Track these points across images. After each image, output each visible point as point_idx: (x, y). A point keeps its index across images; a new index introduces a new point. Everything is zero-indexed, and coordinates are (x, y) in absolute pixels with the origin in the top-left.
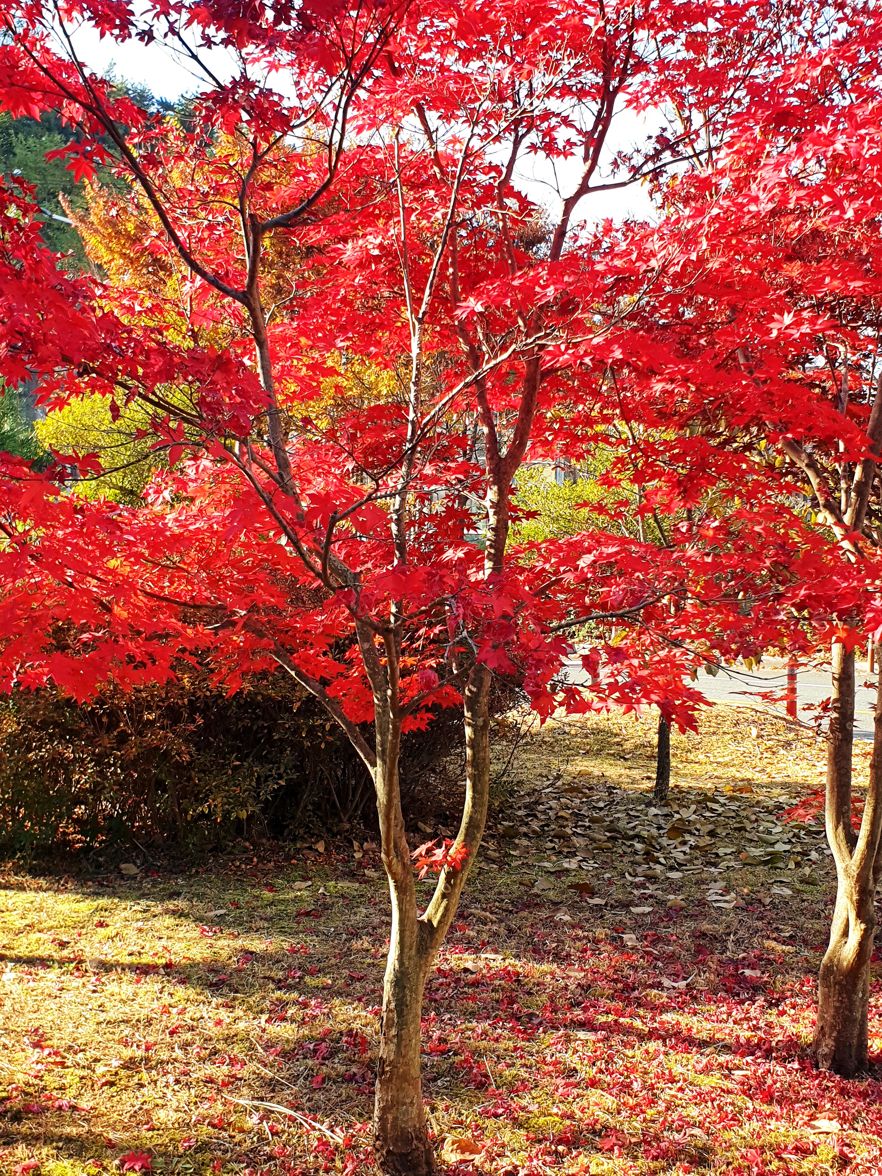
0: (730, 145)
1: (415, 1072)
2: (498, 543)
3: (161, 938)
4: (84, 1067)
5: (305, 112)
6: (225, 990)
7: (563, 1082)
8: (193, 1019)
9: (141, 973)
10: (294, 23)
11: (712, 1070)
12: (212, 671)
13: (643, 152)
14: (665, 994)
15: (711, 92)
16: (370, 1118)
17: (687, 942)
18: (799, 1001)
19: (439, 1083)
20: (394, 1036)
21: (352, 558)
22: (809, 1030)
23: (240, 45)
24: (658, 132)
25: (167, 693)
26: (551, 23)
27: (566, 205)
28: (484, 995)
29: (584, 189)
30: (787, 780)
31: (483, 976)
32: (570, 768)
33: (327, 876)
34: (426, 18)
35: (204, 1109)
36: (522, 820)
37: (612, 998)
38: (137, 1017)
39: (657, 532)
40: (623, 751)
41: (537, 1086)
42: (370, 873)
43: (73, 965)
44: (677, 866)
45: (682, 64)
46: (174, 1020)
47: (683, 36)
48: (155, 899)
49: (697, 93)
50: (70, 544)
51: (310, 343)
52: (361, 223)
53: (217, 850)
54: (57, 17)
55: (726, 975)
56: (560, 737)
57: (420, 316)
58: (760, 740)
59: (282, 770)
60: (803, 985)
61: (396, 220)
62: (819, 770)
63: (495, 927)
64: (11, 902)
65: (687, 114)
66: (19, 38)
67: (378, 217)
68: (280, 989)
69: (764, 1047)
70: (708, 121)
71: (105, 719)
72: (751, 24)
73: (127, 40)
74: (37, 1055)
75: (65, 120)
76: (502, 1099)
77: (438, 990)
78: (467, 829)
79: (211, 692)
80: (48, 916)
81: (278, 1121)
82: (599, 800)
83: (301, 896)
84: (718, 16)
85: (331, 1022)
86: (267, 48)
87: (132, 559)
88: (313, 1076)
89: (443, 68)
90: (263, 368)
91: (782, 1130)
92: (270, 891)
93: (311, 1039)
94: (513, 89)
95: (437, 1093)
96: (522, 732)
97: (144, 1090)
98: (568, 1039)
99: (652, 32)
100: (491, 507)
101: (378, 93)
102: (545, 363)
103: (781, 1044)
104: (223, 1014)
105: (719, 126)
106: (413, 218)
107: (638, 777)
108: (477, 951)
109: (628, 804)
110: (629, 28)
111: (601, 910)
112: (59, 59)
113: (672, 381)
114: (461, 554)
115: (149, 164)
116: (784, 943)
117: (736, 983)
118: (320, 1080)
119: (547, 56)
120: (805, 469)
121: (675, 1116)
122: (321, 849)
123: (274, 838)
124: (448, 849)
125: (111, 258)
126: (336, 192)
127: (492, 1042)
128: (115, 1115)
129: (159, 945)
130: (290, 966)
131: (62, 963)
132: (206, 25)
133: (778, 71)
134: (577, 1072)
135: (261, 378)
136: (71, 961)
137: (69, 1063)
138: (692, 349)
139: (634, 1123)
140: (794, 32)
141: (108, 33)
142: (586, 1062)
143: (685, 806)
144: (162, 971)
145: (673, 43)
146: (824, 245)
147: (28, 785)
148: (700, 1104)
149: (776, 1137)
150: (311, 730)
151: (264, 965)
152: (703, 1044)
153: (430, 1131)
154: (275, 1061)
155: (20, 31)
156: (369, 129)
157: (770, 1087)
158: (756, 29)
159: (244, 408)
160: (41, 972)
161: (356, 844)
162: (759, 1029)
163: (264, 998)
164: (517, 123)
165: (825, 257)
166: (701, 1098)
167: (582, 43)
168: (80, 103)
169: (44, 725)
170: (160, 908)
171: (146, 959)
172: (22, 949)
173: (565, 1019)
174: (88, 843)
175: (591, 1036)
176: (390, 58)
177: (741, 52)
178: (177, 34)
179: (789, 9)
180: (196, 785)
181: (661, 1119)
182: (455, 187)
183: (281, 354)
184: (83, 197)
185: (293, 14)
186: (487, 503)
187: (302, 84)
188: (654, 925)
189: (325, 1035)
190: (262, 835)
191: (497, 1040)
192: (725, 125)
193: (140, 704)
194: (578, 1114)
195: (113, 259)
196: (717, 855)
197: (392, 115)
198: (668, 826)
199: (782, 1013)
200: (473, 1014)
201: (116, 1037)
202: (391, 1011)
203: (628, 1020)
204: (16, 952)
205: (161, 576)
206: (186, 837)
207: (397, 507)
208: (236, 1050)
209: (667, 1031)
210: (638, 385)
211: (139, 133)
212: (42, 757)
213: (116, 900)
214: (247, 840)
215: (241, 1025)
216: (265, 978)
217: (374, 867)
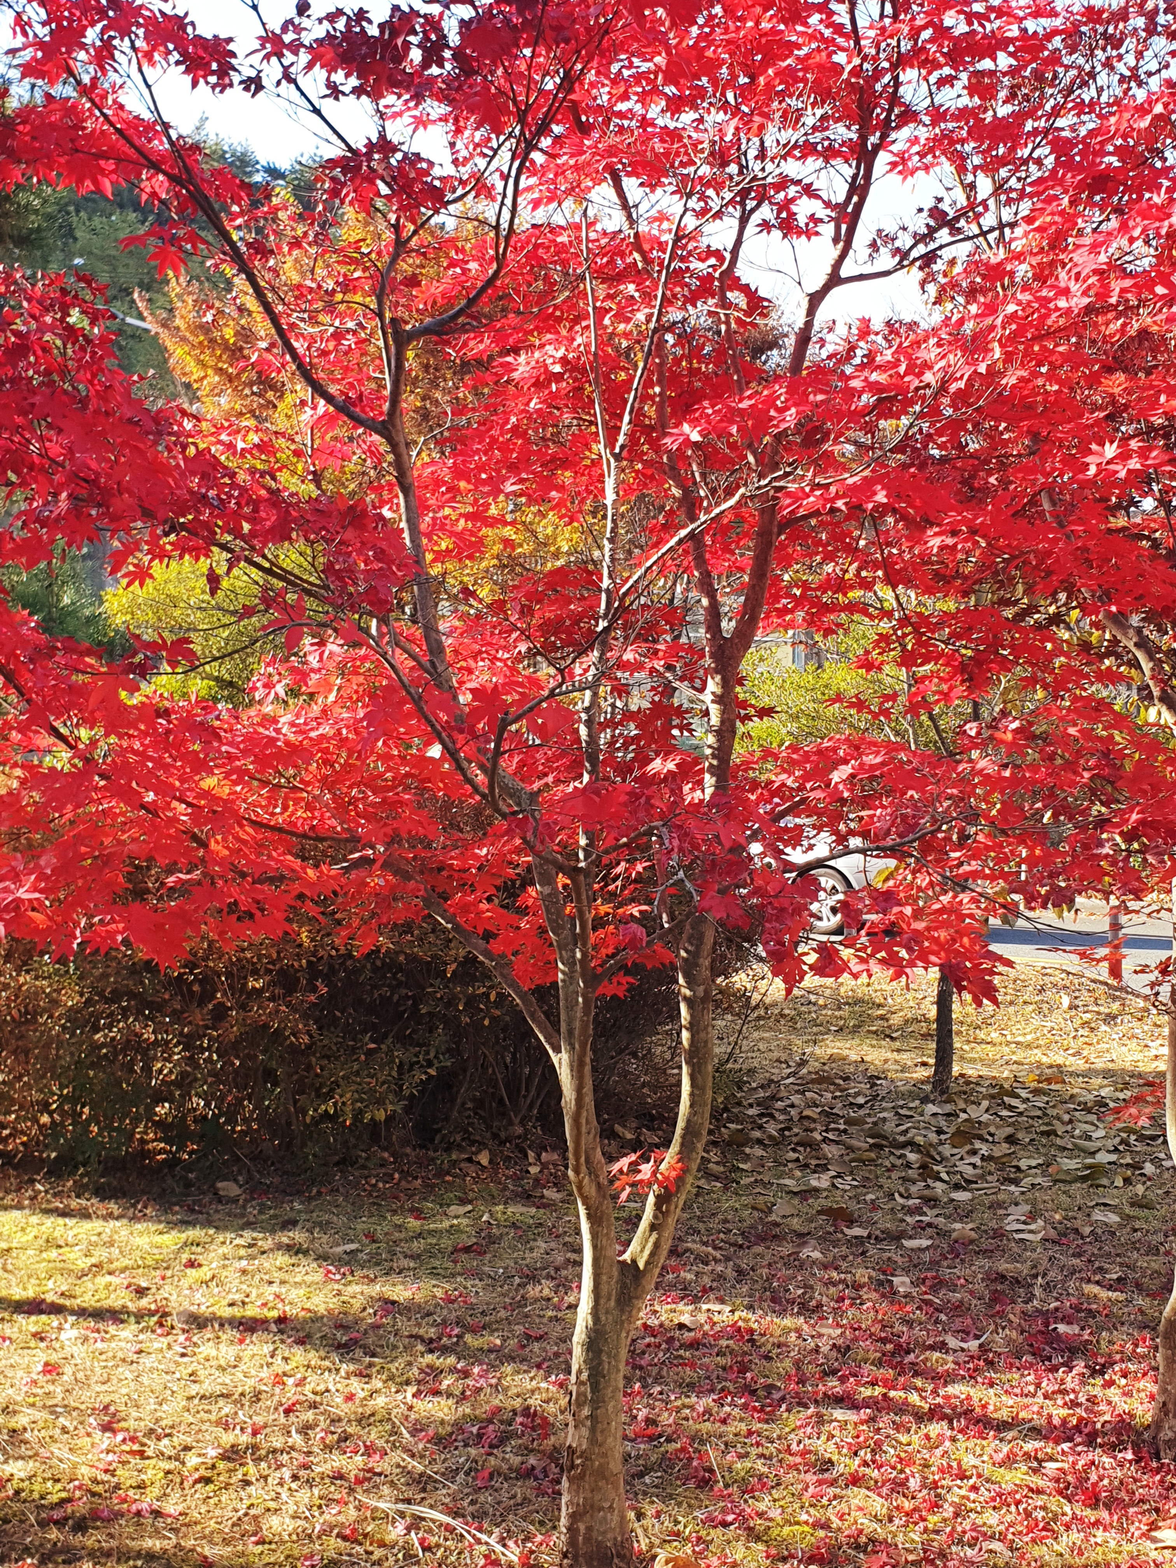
0: (1029, 220)
1: (616, 1465)
2: (723, 750)
3: (271, 1283)
4: (170, 1458)
5: (463, 183)
6: (359, 1353)
7: (815, 1478)
8: (315, 1393)
9: (245, 1330)
10: (448, 66)
11: (1016, 1462)
12: (339, 922)
13: (911, 229)
14: (950, 1359)
15: (1001, 151)
16: (554, 1528)
17: (980, 1287)
18: (1132, 1367)
19: (647, 1480)
20: (587, 1417)
21: (528, 771)
22: (1146, 1406)
23: (376, 96)
24: (931, 203)
25: (278, 953)
26: (789, 61)
27: (811, 302)
28: (706, 1360)
29: (834, 280)
30: (1111, 1066)
31: (705, 1334)
32: (818, 1051)
33: (493, 1197)
34: (623, 57)
35: (331, 1514)
36: (754, 1122)
37: (879, 1363)
38: (240, 1390)
39: (932, 734)
40: (889, 1027)
41: (778, 1484)
42: (551, 1194)
43: (155, 1319)
44: (965, 1184)
45: (963, 114)
46: (291, 1394)
47: (964, 76)
48: (263, 1230)
49: (983, 152)
50: (151, 759)
51: (471, 487)
52: (537, 328)
53: (346, 1162)
54: (134, 60)
55: (1033, 1331)
56: (803, 1009)
57: (617, 450)
58: (1074, 1012)
59: (432, 1055)
60: (1137, 1346)
61: (584, 324)
62: (1154, 1052)
63: (719, 1268)
64: (71, 1233)
65: (970, 178)
66: (85, 90)
67: (559, 320)
68: (431, 1351)
69: (1086, 1431)
70: (999, 188)
71: (196, 988)
72: (1055, 59)
73: (228, 91)
74: (107, 1442)
75: (144, 197)
76: (732, 1502)
77: (643, 1353)
78: (683, 1137)
79: (337, 950)
80: (121, 1252)
81: (430, 1531)
82: (857, 1094)
83: (459, 1224)
84: (1011, 49)
85: (500, 1397)
86: (412, 98)
87: (234, 777)
88: (477, 1470)
89: (645, 122)
90: (408, 521)
91: (1112, 1544)
92: (417, 1218)
93: (475, 1419)
94: (739, 149)
95: (645, 1493)
96: (753, 1003)
97: (251, 1489)
98: (820, 1421)
99: (924, 72)
100: (713, 702)
101: (558, 156)
102: (782, 509)
103: (1108, 1426)
104: (356, 1386)
105: (1013, 195)
106: (607, 321)
107: (909, 1063)
108: (696, 1300)
109: (897, 1099)
110: (894, 67)
111: (862, 1244)
112: (137, 118)
113: (954, 533)
114: (671, 766)
115: (257, 253)
116: (1110, 1288)
117: (1047, 1343)
118: (486, 1474)
119: (784, 105)
120: (1134, 649)
121: (967, 1525)
122: (485, 1162)
123: (422, 1147)
124: (659, 1162)
125: (202, 374)
126: (504, 287)
127: (718, 1424)
128: (212, 1522)
129: (269, 1292)
130: (444, 1321)
131: (139, 1316)
132: (332, 70)
133: (1091, 123)
134: (833, 1464)
135: (406, 535)
136: (152, 1314)
137: (150, 1452)
138: (979, 490)
139: (912, 1535)
140: (1112, 68)
141: (201, 81)
142: (845, 1451)
143: (973, 1103)
144: (274, 1328)
145: (952, 86)
146: (1155, 350)
147: (95, 1076)
148: (1000, 1509)
149: (1104, 1553)
150: (471, 1002)
151: (409, 1319)
152: (1002, 1426)
153: (636, 1545)
154: (425, 1449)
155: (86, 79)
156: (547, 204)
157: (1095, 1485)
158: (1062, 65)
159: (384, 576)
160: (112, 1329)
161: (531, 1154)
162: (1079, 1405)
163: (410, 1364)
164: (744, 194)
165: (1156, 367)
166: (1001, 1501)
167: (830, 88)
168: (165, 173)
169: (115, 997)
170: (270, 1241)
171: (251, 1311)
172: (87, 1297)
173: (816, 1393)
174: (174, 1154)
175: (851, 1416)
176: (575, 109)
177: (1042, 96)
178: (294, 81)
179: (1106, 39)
180: (317, 1075)
181: (948, 1529)
182: (663, 279)
183: (431, 502)
184: (165, 295)
185: (447, 54)
186: (707, 697)
187: (459, 145)
188: (934, 1264)
189: (494, 1414)
190: (405, 1142)
191: (724, 1421)
192: (1022, 195)
193: (243, 967)
194: (836, 1523)
195: (205, 376)
196: (1018, 1169)
197: (578, 186)
198: (952, 1130)
199: (1110, 1384)
200: (691, 1386)
201: (213, 1417)
202: (583, 1383)
203: (901, 1394)
204: (78, 1301)
205: (271, 800)
206: (304, 1145)
207: (587, 704)
208: (374, 1435)
209: (954, 1409)
210: (908, 539)
211: (241, 214)
212: (113, 1039)
213: (211, 1231)
214: (385, 1149)
215: (380, 1401)
216: (411, 1336)
217: (555, 1185)
